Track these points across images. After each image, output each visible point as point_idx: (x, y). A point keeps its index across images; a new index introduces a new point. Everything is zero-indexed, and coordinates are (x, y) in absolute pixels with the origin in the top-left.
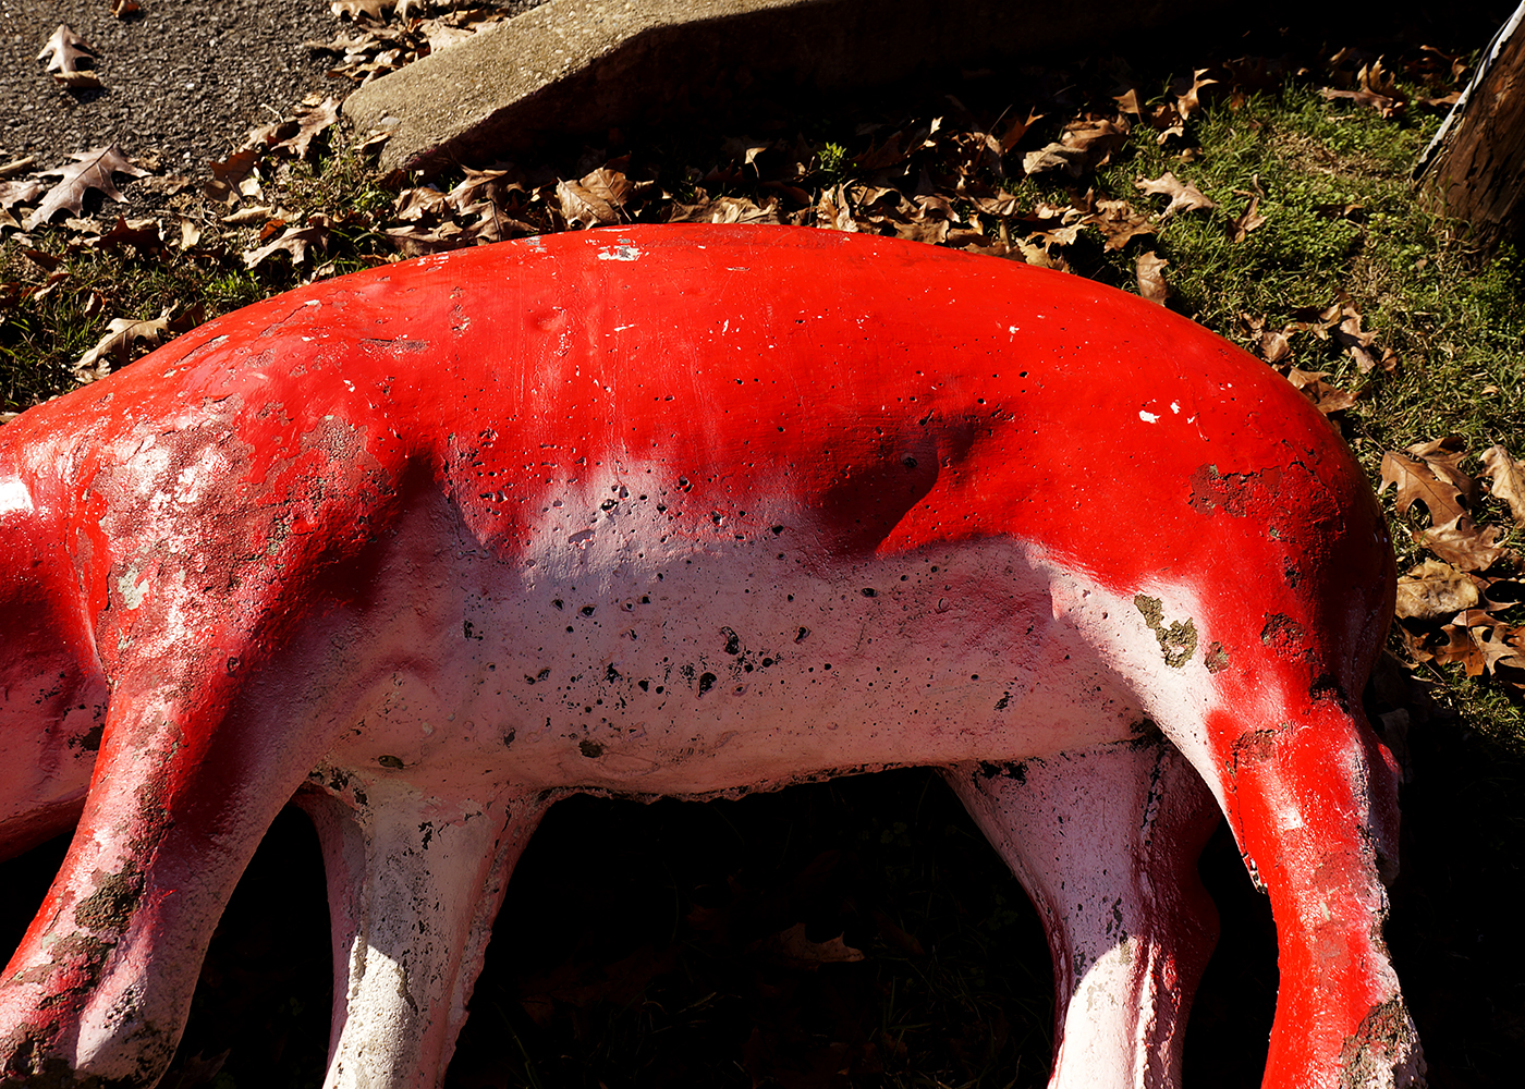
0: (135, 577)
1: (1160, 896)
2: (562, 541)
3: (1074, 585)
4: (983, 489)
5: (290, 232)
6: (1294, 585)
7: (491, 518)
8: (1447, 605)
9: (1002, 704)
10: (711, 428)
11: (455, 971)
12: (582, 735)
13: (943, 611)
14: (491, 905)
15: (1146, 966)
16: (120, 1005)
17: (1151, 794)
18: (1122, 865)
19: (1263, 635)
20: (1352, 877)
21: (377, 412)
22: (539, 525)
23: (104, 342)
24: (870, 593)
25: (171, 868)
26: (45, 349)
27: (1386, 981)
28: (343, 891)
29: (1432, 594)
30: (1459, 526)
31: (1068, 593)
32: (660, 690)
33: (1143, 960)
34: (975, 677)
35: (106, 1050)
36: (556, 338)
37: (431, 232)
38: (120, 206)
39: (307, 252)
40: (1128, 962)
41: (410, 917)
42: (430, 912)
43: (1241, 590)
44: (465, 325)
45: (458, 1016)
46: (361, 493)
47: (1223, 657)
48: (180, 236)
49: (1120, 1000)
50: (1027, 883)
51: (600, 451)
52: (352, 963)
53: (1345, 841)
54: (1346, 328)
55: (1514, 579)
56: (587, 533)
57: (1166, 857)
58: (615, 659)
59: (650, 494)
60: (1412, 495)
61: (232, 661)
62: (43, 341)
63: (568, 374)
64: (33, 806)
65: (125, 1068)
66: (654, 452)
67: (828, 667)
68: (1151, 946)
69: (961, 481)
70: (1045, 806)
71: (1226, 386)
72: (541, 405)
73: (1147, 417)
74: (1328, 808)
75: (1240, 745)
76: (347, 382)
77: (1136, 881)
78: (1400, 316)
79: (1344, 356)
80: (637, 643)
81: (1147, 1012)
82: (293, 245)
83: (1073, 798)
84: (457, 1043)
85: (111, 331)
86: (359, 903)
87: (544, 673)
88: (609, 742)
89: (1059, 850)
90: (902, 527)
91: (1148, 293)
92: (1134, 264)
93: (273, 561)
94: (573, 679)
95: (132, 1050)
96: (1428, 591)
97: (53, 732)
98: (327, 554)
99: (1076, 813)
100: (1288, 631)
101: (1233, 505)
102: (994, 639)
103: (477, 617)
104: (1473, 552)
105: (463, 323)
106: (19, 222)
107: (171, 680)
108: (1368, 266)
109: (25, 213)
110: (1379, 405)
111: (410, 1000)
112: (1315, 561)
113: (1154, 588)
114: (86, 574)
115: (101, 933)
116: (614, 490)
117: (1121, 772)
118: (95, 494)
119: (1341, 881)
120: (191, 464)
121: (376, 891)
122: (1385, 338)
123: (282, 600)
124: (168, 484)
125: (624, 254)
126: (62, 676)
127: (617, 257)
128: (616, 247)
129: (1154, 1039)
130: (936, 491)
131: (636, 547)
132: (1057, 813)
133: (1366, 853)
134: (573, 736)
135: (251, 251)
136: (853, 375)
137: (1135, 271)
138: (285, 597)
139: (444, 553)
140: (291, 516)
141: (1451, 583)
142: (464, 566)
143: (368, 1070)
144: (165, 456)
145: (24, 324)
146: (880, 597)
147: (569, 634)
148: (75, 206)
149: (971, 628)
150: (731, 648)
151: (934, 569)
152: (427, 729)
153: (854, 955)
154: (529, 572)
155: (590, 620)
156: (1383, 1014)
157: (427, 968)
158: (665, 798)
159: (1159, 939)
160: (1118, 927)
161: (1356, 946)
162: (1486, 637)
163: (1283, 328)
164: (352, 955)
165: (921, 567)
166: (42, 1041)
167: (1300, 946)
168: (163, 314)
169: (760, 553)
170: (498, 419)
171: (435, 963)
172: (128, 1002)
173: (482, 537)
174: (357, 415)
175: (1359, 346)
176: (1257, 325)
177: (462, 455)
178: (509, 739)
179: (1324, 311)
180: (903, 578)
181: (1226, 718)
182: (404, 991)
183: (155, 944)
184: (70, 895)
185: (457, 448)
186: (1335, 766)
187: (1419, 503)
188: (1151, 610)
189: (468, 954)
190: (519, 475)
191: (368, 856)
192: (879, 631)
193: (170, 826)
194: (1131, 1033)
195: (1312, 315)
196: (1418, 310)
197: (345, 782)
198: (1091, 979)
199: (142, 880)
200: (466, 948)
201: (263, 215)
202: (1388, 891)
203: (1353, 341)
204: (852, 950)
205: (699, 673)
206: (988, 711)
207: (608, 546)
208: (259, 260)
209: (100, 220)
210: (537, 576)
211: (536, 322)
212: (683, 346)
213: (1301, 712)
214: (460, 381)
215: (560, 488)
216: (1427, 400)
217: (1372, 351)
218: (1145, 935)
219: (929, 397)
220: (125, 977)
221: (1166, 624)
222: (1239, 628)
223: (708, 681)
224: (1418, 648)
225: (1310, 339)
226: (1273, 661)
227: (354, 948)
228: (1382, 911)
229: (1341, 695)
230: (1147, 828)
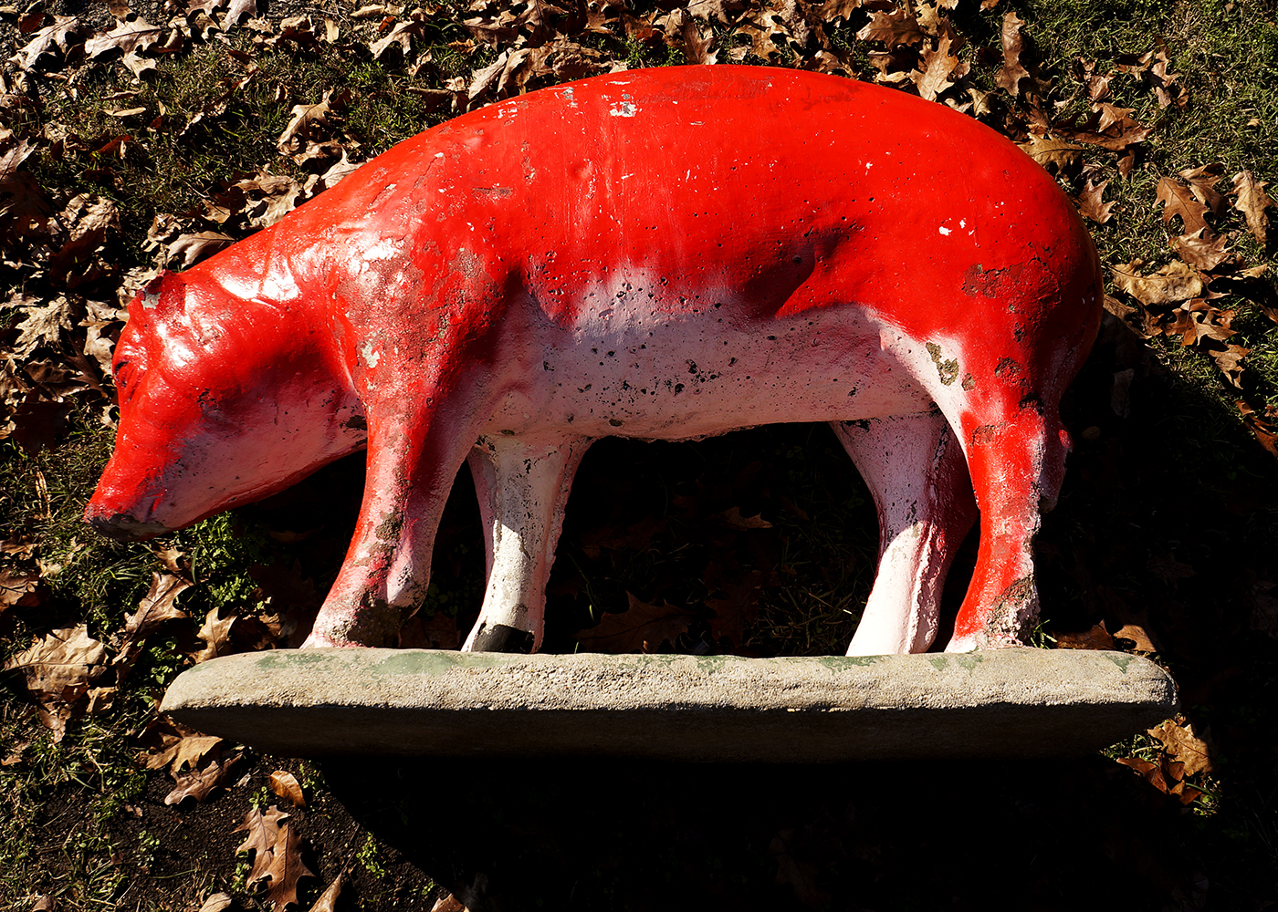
0: (371, 349)
1: (940, 499)
2: (595, 316)
3: (893, 333)
4: (842, 275)
5: (399, 27)
6: (1019, 340)
7: (555, 305)
8: (1179, 295)
9: (852, 393)
10: (679, 246)
11: (547, 537)
12: (611, 416)
13: (816, 345)
14: (564, 499)
15: (927, 538)
16: (403, 575)
17: (941, 441)
18: (920, 482)
19: (996, 370)
20: (1021, 511)
21: (488, 244)
22: (582, 307)
23: (293, 124)
24: (772, 338)
25: (414, 509)
26: (255, 129)
27: (1026, 566)
28: (485, 494)
29: (1171, 287)
30: (1201, 236)
31: (890, 336)
32: (653, 393)
33: (925, 535)
34: (835, 380)
35: (400, 595)
36: (586, 185)
37: (494, 21)
38: (280, 5)
39: (412, 44)
40: (916, 537)
41: (523, 510)
42: (533, 506)
43: (986, 344)
44: (532, 175)
45: (551, 558)
46: (484, 298)
47: (972, 382)
48: (325, 31)
49: (909, 557)
50: (869, 486)
51: (615, 262)
52: (495, 534)
53: (1022, 491)
54: (1156, 70)
55: (1230, 277)
56: (609, 311)
57: (947, 477)
58: (627, 379)
59: (644, 287)
60: (1174, 211)
61: (428, 400)
62: (255, 123)
63: (595, 212)
64: (324, 456)
65: (408, 602)
66: (646, 262)
67: (748, 378)
68: (931, 527)
69: (828, 271)
70: (879, 445)
71: (999, 205)
72: (581, 234)
73: (944, 231)
74: (1016, 472)
75: (977, 432)
76: (469, 224)
77: (927, 491)
78: (1201, 57)
79: (1151, 92)
80: (640, 370)
81: (924, 563)
82: (402, 38)
83: (895, 442)
84: (551, 572)
85: (294, 115)
86: (495, 501)
87: (589, 386)
88: (625, 419)
89: (885, 471)
90: (793, 299)
91: (1008, 47)
92: (1001, 20)
93: (442, 342)
94: (604, 389)
95: (410, 594)
96: (1168, 285)
97: (332, 420)
98: (470, 335)
99: (895, 451)
100: (1011, 368)
101: (989, 291)
102: (846, 360)
103: (550, 359)
104: (1207, 255)
105: (531, 173)
106: (218, 25)
107: (400, 412)
108: (1186, 11)
109: (220, 16)
110: (1168, 135)
111: (526, 553)
112: (1036, 324)
113: (937, 339)
114: (342, 342)
115: (389, 542)
116: (624, 285)
117: (925, 427)
118: (340, 297)
119: (1014, 514)
120: (391, 283)
121: (503, 496)
122: (1184, 78)
123: (449, 363)
124: (380, 295)
125: (627, 111)
126: (333, 392)
127: (622, 113)
128: (621, 103)
129: (926, 577)
130: (813, 277)
131: (637, 318)
132: (886, 450)
133: (1034, 497)
134: (606, 417)
135: (374, 42)
136: (765, 206)
137: (1001, 26)
138: (450, 361)
139: (530, 326)
140: (449, 314)
141: (1185, 279)
142: (542, 332)
143: (508, 588)
144: (376, 277)
145: (240, 113)
146: (778, 340)
147: (601, 366)
148: (252, 9)
149: (833, 354)
150: (692, 370)
151: (810, 324)
152: (526, 416)
153: (767, 525)
154: (578, 334)
155: (613, 358)
156: (1019, 585)
157: (533, 536)
158: (658, 440)
159: (937, 522)
160: (913, 517)
161: (1015, 549)
162: (1200, 319)
163: (1106, 73)
164: (495, 530)
165: (803, 323)
166: (373, 592)
167: (988, 545)
168: (324, 97)
169: (707, 319)
170: (556, 243)
171: (537, 533)
172: (406, 573)
173: (551, 316)
174: (478, 248)
175: (1161, 87)
176: (1089, 68)
177: (537, 268)
178: (571, 419)
179: (1142, 56)
180: (792, 329)
181: (971, 416)
182: (522, 549)
183: (413, 545)
184: (371, 524)
185: (534, 264)
186: (1025, 449)
187: (1178, 216)
188: (935, 351)
189: (554, 526)
190: (569, 279)
191: (497, 478)
192: (778, 358)
193: (411, 488)
194: (914, 574)
195: (1133, 60)
196: (1215, 52)
197: (483, 441)
198: (895, 544)
199: (403, 516)
200: (552, 522)
201: (378, 11)
202: (1041, 518)
203: (1158, 81)
204: (765, 522)
205: (674, 384)
206: (845, 397)
207: (621, 318)
208: (381, 52)
209: (270, 18)
210: (582, 336)
211: (574, 171)
212: (662, 190)
213: (1012, 415)
214: (532, 218)
215: (593, 286)
216: (1205, 131)
217: (1172, 91)
218: (929, 520)
219: (811, 217)
220: (403, 562)
221: (942, 361)
222: (983, 366)
223: (679, 388)
224: (1153, 325)
225: (1127, 79)
226: (1000, 386)
227: (495, 526)
228: (1034, 530)
229: (1040, 403)
230: (937, 460)
